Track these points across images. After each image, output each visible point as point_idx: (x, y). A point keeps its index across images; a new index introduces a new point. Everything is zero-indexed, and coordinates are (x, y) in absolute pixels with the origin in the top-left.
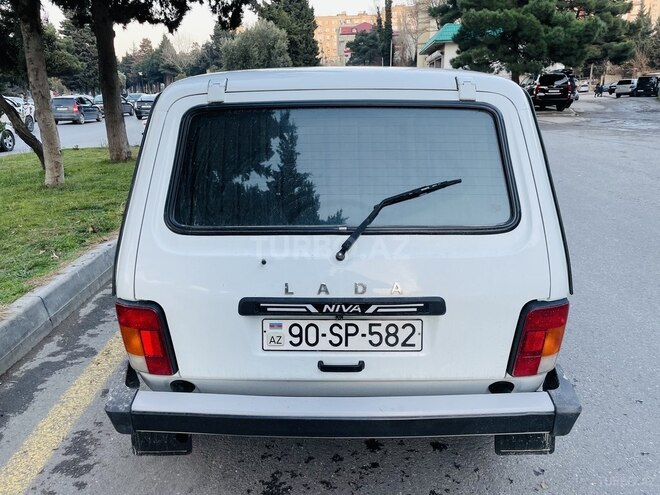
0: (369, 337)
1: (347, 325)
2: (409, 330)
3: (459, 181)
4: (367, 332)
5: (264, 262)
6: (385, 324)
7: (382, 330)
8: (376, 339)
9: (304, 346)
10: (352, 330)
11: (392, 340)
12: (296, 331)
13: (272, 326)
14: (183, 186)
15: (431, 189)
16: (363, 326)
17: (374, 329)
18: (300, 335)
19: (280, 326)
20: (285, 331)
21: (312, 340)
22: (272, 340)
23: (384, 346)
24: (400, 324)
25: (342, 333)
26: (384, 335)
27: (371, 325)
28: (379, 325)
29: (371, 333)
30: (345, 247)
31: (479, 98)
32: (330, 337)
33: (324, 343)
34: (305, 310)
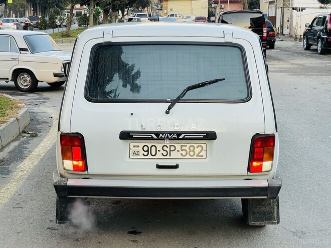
0: (181, 152)
1: (170, 146)
2: (200, 148)
3: (224, 79)
4: (180, 150)
5: (132, 114)
6: (188, 145)
7: (187, 148)
8: (184, 153)
9: (149, 156)
10: (172, 148)
11: (192, 153)
12: (146, 148)
13: (134, 146)
14: (92, 81)
15: (210, 83)
16: (178, 146)
17: (183, 148)
18: (148, 151)
19: (138, 146)
20: (140, 149)
21: (153, 153)
22: (134, 153)
23: (188, 156)
24: (195, 145)
25: (168, 150)
26: (188, 151)
27: (182, 146)
28: (186, 146)
29: (182, 150)
30: (170, 108)
31: (234, 41)
32: (162, 151)
33: (159, 155)
34: (150, 137)
